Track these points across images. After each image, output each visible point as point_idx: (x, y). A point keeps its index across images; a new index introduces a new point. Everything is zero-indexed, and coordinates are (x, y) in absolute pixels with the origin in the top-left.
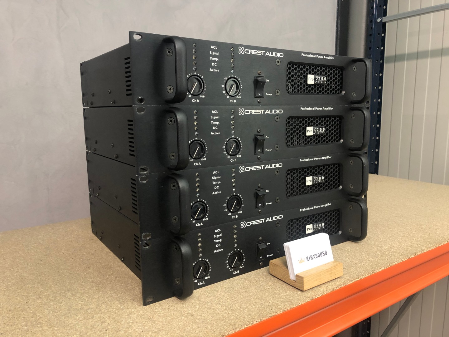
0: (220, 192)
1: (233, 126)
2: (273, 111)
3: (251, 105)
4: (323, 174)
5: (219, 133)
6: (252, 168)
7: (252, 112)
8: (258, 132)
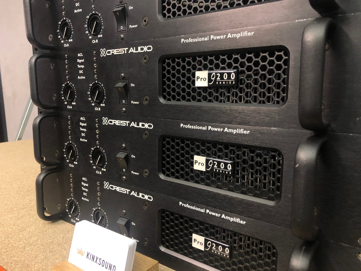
0: (86, 141)
2: (139, 48)
8: (122, 78)
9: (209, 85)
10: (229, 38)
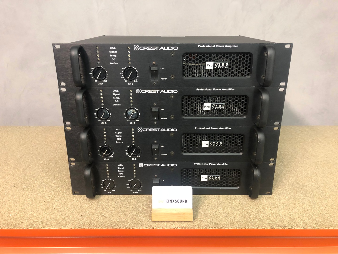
6: (149, 129)
7: (148, 92)
10: (223, 90)
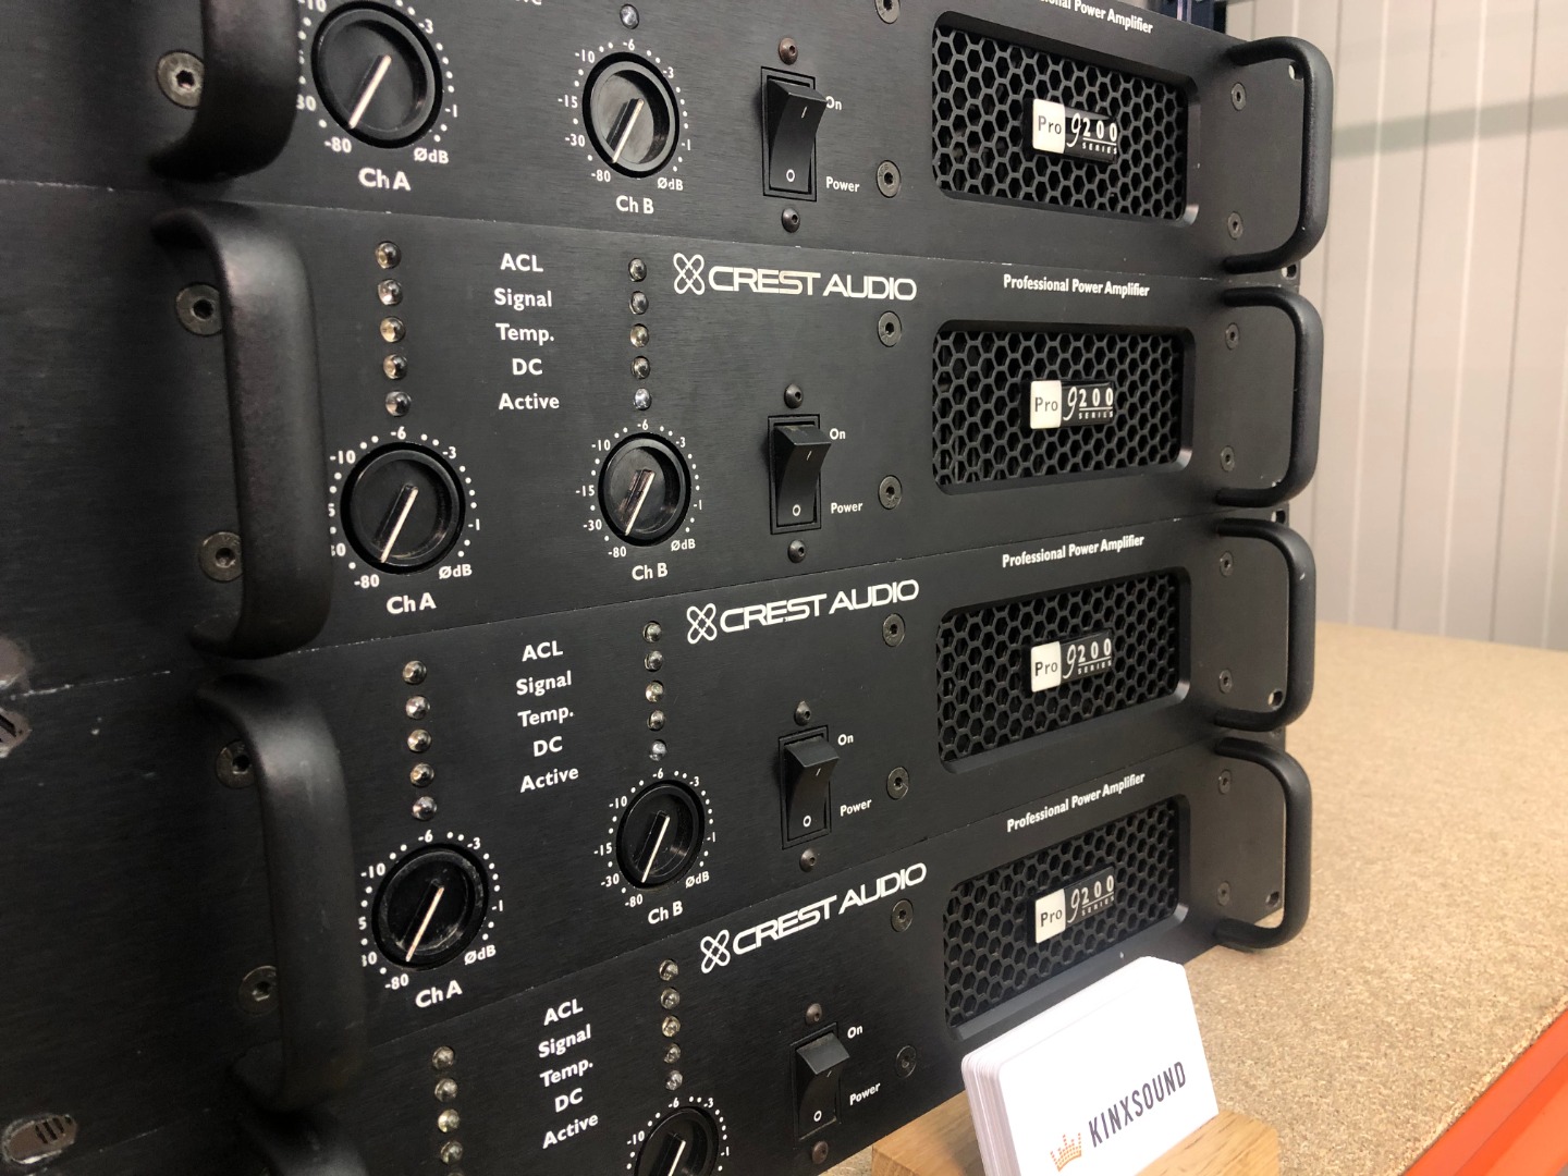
0: (573, 774)
1: (642, 363)
3: (743, 241)
4: (1106, 625)
5: (554, 403)
6: (760, 612)
7: (750, 282)
8: (790, 403)
9: (1063, 421)
10: (1109, 293)
